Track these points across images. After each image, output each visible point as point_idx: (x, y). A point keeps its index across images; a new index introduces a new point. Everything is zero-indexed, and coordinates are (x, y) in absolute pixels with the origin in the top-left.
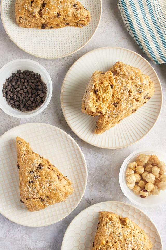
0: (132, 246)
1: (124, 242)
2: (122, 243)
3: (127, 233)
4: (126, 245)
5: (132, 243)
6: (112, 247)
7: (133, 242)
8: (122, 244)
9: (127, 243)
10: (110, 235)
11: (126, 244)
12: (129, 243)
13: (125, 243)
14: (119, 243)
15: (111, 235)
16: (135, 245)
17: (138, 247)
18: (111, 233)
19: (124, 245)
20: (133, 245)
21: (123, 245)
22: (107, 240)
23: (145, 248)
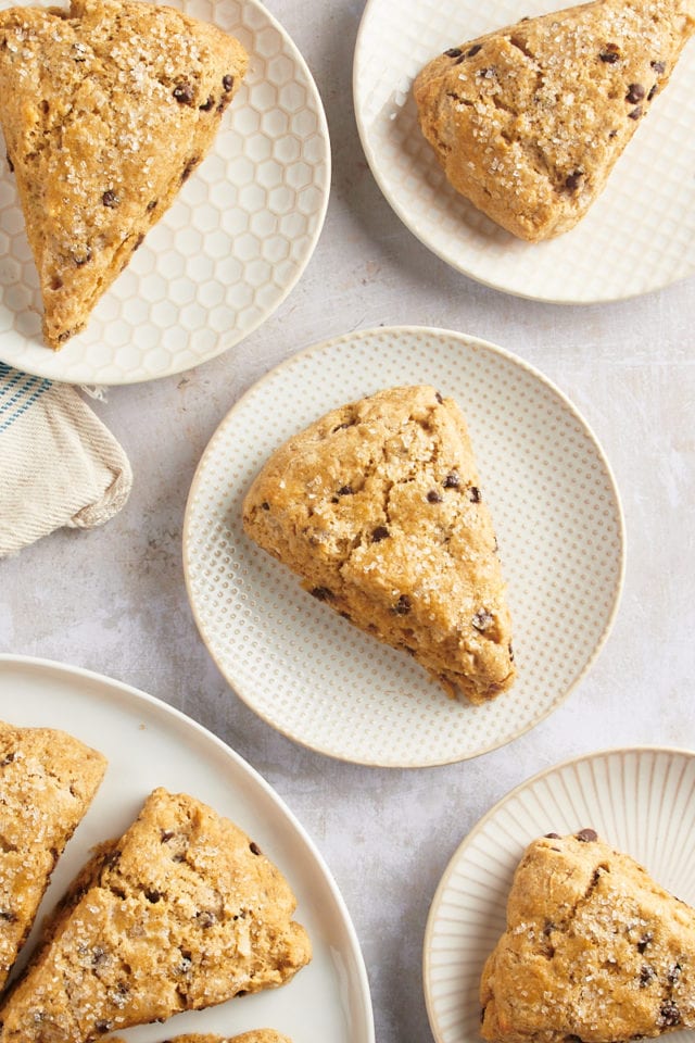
0: (150, 68)
1: (111, 70)
2: (105, 77)
3: (105, 36)
4: (122, 77)
5: (143, 59)
6: (76, 112)
7: (145, 54)
8: (106, 82)
9: (122, 67)
10: (42, 77)
11: (121, 74)
12: (131, 61)
13: (115, 69)
14: (90, 84)
15: (44, 75)
16: (161, 58)
17: (177, 59)
18: (42, 68)
19: (117, 80)
20: (151, 64)
21: (112, 82)
22: (42, 99)
23: (207, 52)
